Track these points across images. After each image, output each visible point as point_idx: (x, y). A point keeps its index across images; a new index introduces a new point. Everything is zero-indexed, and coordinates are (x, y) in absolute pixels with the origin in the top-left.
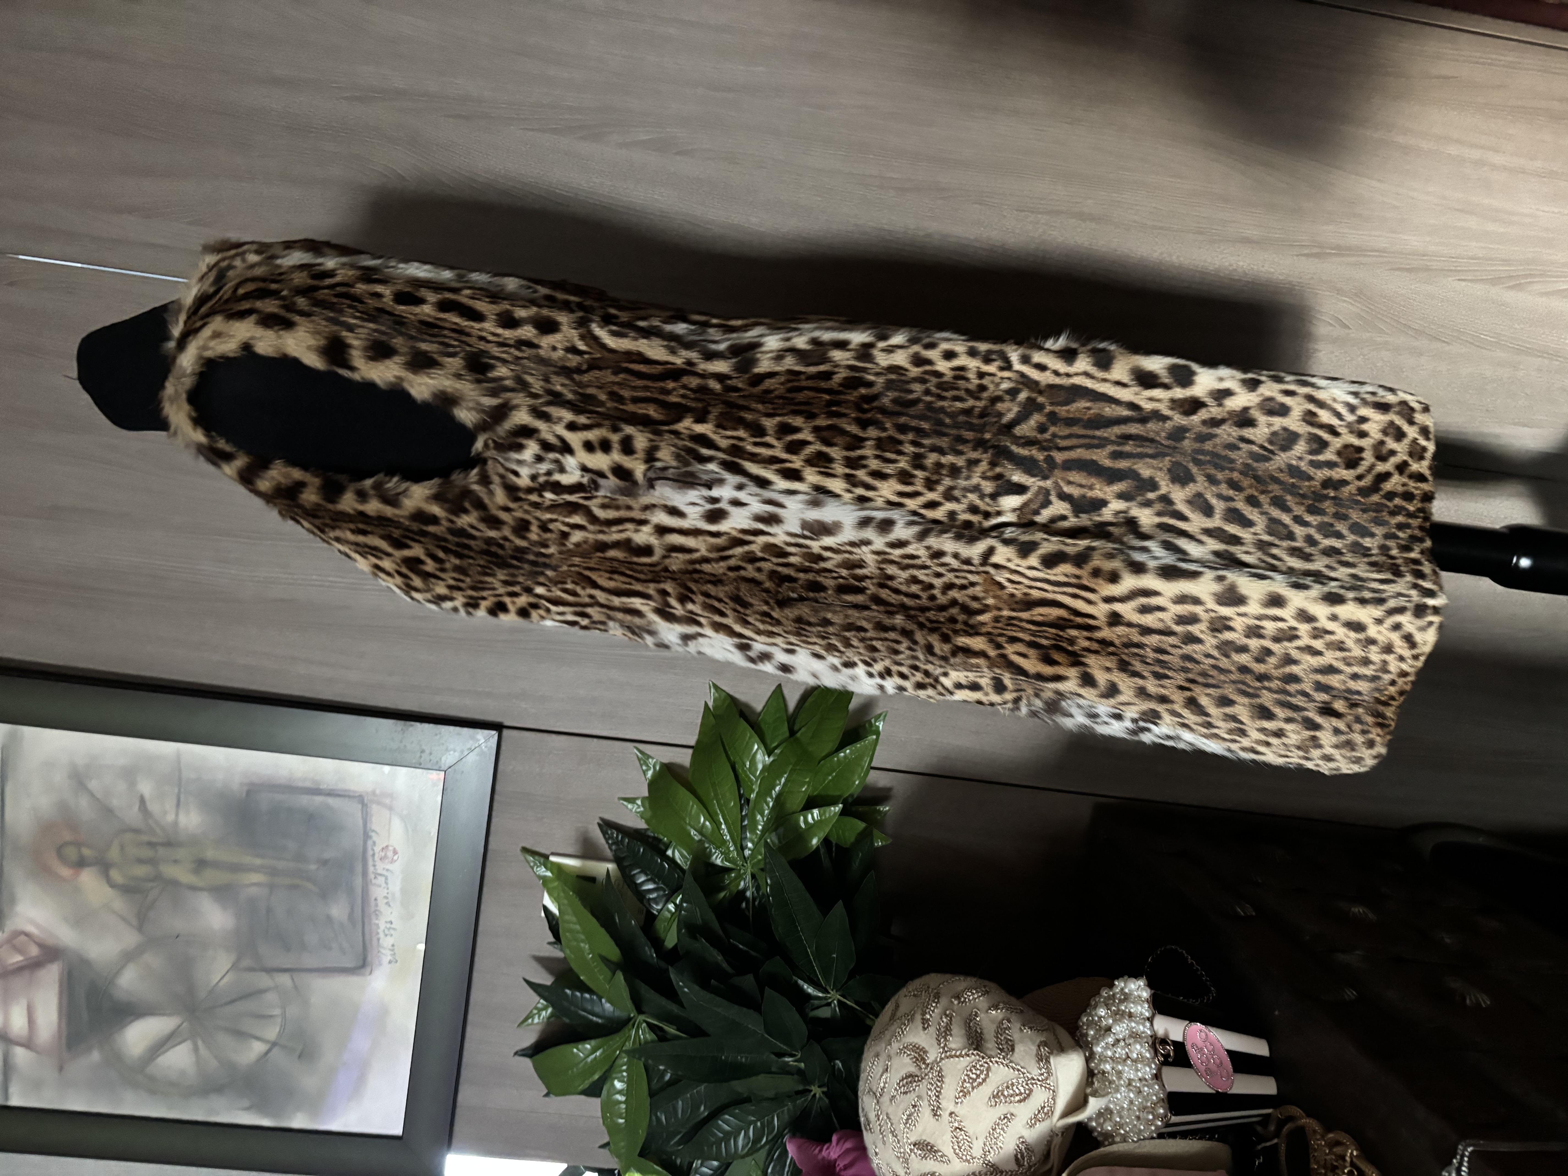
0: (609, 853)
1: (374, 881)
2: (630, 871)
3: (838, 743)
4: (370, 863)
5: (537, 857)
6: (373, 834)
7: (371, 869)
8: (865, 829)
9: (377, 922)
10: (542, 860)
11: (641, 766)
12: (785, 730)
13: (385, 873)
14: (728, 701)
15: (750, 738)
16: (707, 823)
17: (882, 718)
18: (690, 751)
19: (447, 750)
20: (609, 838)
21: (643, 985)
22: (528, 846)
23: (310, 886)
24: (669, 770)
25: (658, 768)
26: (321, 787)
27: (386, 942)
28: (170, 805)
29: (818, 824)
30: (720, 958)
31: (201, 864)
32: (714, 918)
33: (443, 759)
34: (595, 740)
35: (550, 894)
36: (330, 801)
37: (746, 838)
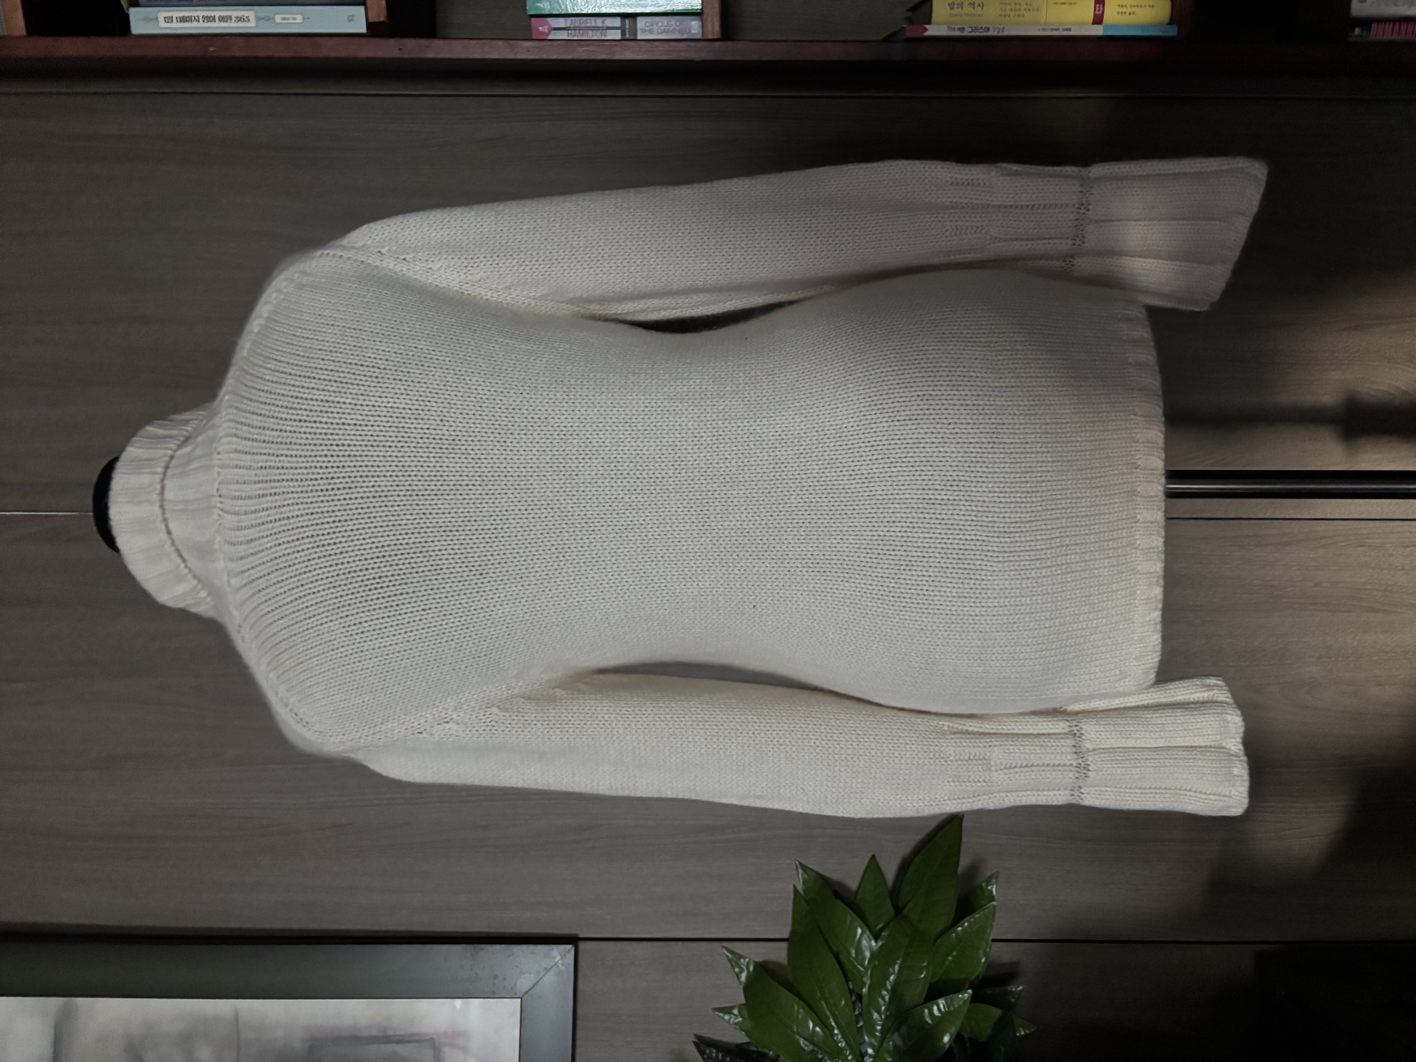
3: (953, 915)
8: (1002, 1017)
11: (733, 968)
12: (888, 909)
14: (821, 882)
15: (851, 922)
16: (818, 1029)
17: (993, 881)
18: (784, 945)
19: (522, 973)
24: (764, 968)
25: (751, 969)
26: (389, 1032)
29: (946, 1016)
33: (518, 983)
34: (680, 943)
36: (399, 1049)
37: (864, 1042)
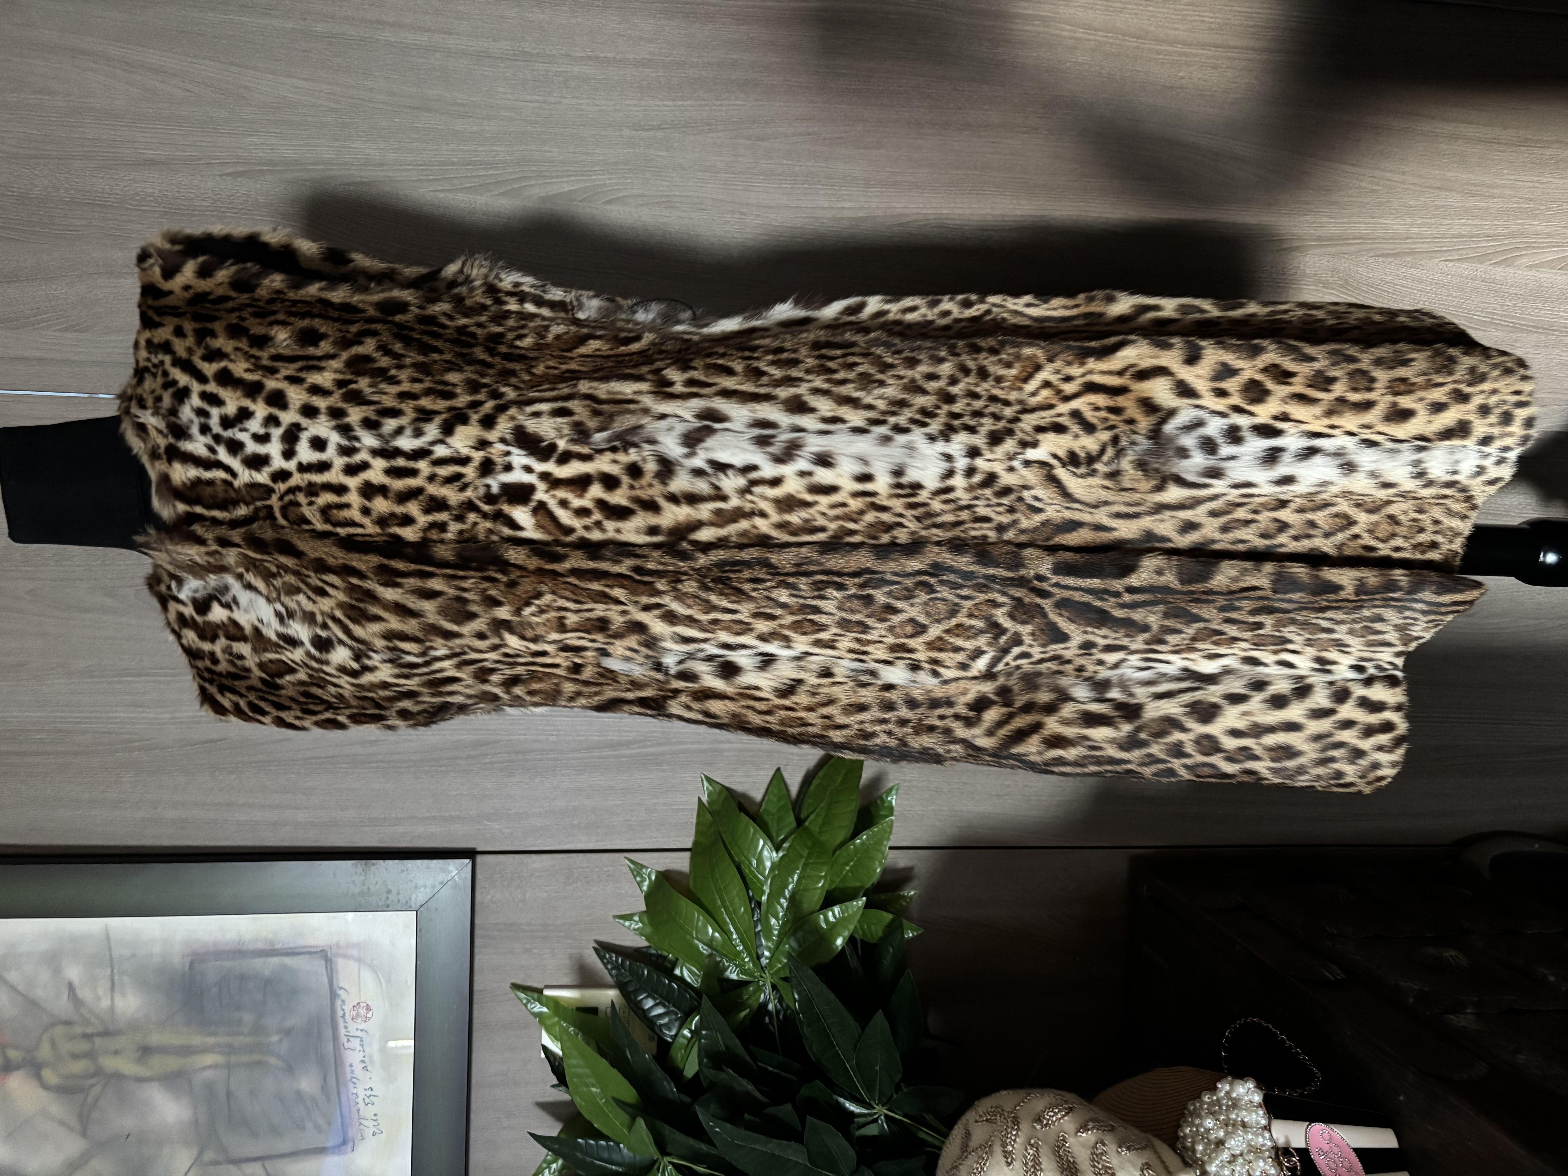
0: (609, 979)
1: (346, 1045)
2: (636, 998)
3: (852, 828)
4: (341, 1023)
5: (529, 993)
6: (341, 992)
7: (342, 1031)
8: (893, 921)
9: (355, 1091)
10: (536, 995)
11: (635, 878)
12: (790, 821)
13: (359, 1034)
14: (725, 793)
15: (754, 834)
16: (717, 934)
17: (894, 792)
18: (687, 855)
19: (416, 887)
20: (608, 962)
21: (666, 1126)
22: (519, 982)
23: (273, 1060)
24: (666, 878)
25: (653, 878)
26: (276, 946)
27: (367, 1112)
28: (102, 989)
29: (841, 922)
30: (750, 1087)
31: (145, 1051)
32: (738, 1042)
33: (414, 896)
34: (581, 855)
35: (549, 1032)
36: (288, 961)
37: (761, 945)
